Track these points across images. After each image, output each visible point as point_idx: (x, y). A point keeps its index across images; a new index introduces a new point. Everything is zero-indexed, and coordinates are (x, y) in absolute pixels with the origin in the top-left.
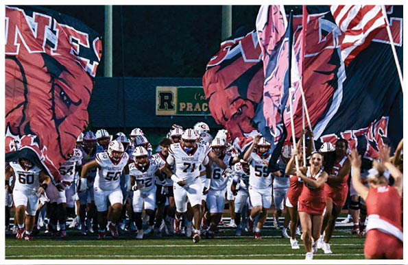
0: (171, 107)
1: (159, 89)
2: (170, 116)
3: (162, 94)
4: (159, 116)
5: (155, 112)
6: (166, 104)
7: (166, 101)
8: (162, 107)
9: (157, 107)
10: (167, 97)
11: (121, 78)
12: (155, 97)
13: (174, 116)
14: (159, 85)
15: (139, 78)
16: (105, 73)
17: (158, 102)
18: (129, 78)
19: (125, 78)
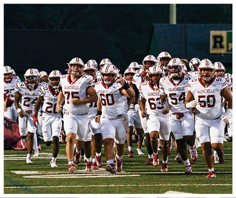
0: (222, 47)
1: (213, 33)
2: (221, 54)
3: (215, 37)
4: (212, 54)
5: (209, 51)
6: (218, 44)
7: (218, 42)
8: (215, 47)
9: (211, 47)
10: (218, 39)
11: (184, 25)
12: (209, 39)
13: (224, 54)
14: (212, 30)
15: (198, 25)
16: (171, 21)
17: (212, 43)
18: (189, 24)
19: (186, 24)
